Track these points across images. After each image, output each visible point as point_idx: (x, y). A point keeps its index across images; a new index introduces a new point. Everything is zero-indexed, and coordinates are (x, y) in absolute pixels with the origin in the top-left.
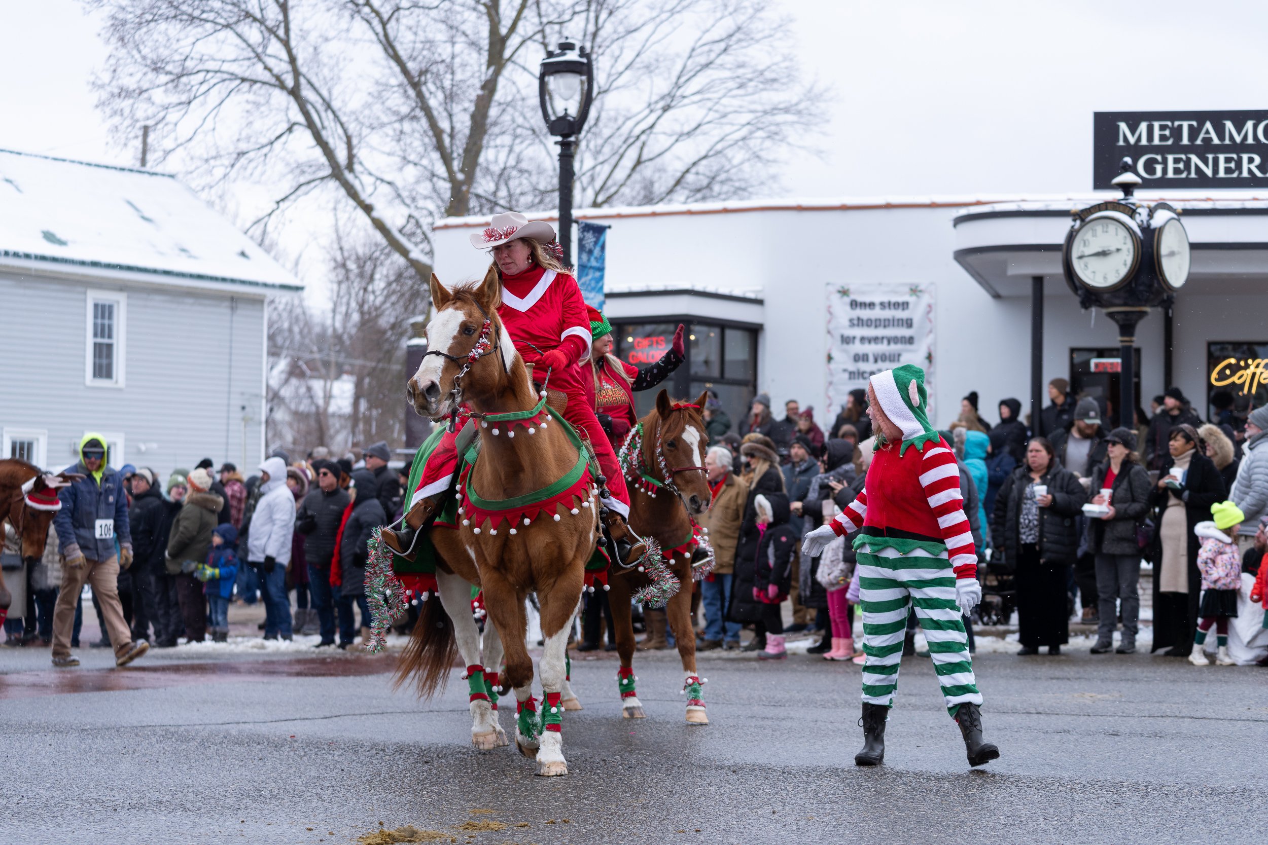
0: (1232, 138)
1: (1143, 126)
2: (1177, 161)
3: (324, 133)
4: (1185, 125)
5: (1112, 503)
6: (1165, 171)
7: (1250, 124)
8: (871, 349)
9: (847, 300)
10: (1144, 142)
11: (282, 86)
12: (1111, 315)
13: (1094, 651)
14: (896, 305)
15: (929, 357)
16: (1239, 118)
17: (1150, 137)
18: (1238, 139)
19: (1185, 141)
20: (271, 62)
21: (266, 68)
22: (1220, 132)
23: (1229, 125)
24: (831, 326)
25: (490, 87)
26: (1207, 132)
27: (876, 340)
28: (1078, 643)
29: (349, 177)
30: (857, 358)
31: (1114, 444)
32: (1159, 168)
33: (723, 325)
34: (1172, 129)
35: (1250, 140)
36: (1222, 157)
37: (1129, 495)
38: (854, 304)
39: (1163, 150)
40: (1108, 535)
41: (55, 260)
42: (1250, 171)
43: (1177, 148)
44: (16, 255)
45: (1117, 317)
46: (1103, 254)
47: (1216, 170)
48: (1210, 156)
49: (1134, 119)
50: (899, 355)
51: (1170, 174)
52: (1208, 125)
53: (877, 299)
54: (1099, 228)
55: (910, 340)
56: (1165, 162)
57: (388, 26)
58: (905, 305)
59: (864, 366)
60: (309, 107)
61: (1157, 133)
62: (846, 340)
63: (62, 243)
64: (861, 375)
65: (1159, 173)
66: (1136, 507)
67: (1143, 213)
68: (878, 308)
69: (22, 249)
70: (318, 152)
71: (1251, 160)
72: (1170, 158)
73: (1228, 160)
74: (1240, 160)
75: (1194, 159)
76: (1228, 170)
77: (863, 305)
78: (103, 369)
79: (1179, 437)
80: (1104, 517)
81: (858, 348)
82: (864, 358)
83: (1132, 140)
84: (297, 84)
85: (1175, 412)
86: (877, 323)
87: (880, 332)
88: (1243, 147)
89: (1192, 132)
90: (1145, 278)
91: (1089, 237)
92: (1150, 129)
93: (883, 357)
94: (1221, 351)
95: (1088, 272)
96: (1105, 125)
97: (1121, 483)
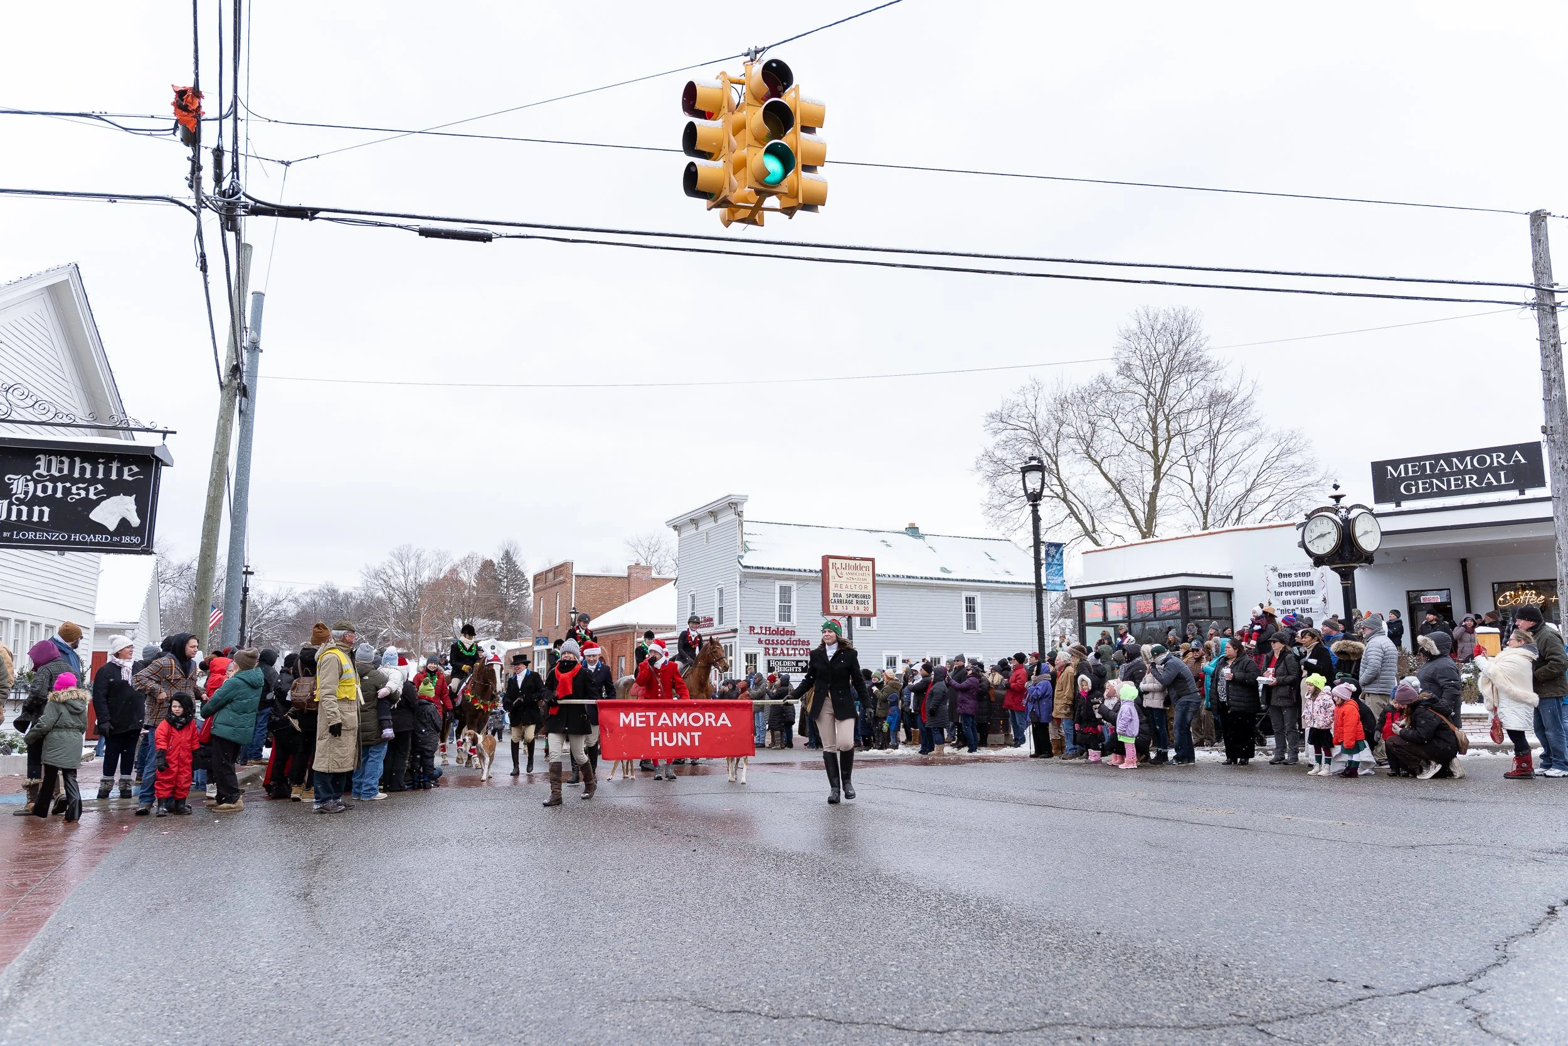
0: (1457, 467)
1: (1402, 466)
2: (1423, 483)
3: (1080, 516)
4: (1427, 463)
5: (1275, 676)
6: (1417, 489)
7: (1468, 458)
8: (1291, 598)
9: (1277, 574)
10: (1403, 475)
11: (1058, 497)
12: (1332, 569)
13: (1272, 763)
14: (1303, 574)
15: (1324, 600)
16: (1461, 456)
17: (1406, 472)
18: (1462, 468)
19: (1428, 472)
20: (1053, 488)
21: (1052, 490)
22: (1450, 465)
23: (1455, 460)
24: (1269, 588)
25: (1156, 488)
26: (1442, 465)
27: (1294, 593)
28: (1259, 757)
29: (1094, 535)
30: (1284, 603)
32: (1414, 488)
33: (1209, 590)
34: (1419, 467)
35: (1469, 467)
36: (1452, 479)
37: (1285, 671)
38: (1280, 575)
39: (1415, 479)
40: (1274, 695)
41: (944, 579)
42: (1471, 484)
43: (1423, 476)
44: (926, 578)
45: (1340, 570)
46: (1322, 536)
47: (1449, 485)
48: (1445, 479)
49: (1395, 463)
50: (1307, 600)
51: (1421, 491)
52: (1442, 461)
53: (1293, 573)
54: (1318, 522)
55: (1313, 592)
56: (1417, 484)
57: (1102, 465)
58: (1308, 574)
59: (1288, 607)
60: (1073, 506)
61: (1410, 469)
62: (1277, 594)
63: (949, 572)
65: (1414, 491)
66: (1290, 678)
67: (1343, 511)
68: (1293, 576)
69: (928, 576)
70: (1078, 525)
71: (1471, 479)
72: (1420, 482)
73: (1455, 480)
74: (1464, 479)
75: (1435, 481)
76: (1456, 485)
77: (1286, 575)
78: (971, 625)
79: (1310, 636)
80: (1270, 684)
81: (1285, 597)
82: (1289, 602)
83: (1396, 475)
84: (1065, 495)
86: (1294, 584)
87: (1296, 589)
88: (1465, 472)
89: (1432, 467)
90: (1347, 548)
91: (1313, 527)
92: (1406, 469)
93: (1299, 602)
94: (1501, 587)
95: (1315, 547)
96: (1379, 468)
97: (1280, 664)
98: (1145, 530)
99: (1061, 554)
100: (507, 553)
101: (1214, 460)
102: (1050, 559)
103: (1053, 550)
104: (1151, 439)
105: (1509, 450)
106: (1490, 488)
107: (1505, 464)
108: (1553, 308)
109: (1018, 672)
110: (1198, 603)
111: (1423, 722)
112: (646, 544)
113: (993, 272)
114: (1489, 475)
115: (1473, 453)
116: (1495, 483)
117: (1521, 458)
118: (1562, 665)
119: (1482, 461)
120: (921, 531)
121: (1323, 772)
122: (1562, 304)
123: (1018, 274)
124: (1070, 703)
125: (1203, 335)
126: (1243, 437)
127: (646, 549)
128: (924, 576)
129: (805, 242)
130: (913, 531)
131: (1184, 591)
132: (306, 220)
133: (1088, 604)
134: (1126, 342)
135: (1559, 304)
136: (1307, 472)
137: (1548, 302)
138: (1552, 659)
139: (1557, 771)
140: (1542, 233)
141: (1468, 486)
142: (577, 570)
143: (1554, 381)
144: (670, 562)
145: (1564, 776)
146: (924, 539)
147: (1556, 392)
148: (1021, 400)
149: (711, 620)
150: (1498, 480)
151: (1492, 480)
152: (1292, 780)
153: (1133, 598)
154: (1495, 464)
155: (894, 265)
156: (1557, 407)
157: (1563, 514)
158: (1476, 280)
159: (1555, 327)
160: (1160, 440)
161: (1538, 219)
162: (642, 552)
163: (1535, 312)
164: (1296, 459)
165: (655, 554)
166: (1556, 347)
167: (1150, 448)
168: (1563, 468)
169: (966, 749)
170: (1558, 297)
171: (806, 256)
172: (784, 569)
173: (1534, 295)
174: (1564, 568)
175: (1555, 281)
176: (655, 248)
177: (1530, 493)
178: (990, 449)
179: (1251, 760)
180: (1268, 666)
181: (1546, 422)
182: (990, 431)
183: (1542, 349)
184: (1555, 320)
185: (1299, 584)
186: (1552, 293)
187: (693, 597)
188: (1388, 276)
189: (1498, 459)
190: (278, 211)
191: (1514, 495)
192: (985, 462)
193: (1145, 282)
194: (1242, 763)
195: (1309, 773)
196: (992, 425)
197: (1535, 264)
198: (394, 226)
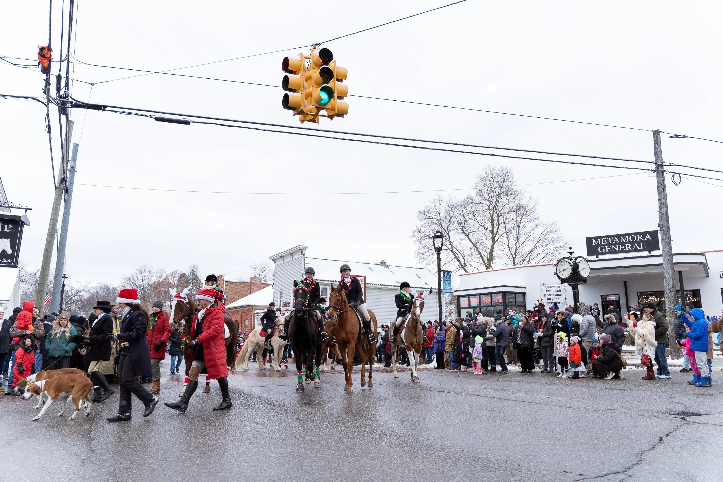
0: (622, 240)
1: (599, 240)
2: (608, 247)
3: (459, 259)
4: (610, 238)
5: (543, 332)
6: (606, 250)
7: (627, 237)
8: (551, 297)
9: (545, 286)
10: (599, 243)
11: (449, 250)
12: (569, 285)
13: (542, 372)
14: (557, 287)
15: (566, 299)
16: (624, 236)
17: (601, 242)
18: (624, 241)
19: (610, 242)
20: (447, 245)
22: (619, 239)
23: (621, 238)
24: (542, 292)
25: (493, 247)
26: (616, 240)
27: (552, 295)
29: (465, 267)
30: (548, 299)
31: (543, 317)
32: (604, 250)
33: (515, 293)
34: (606, 240)
35: (628, 241)
36: (620, 246)
37: (547, 330)
38: (547, 287)
39: (605, 245)
40: (542, 341)
42: (628, 248)
43: (608, 244)
44: (389, 286)
45: (572, 285)
46: (565, 270)
47: (619, 249)
48: (617, 246)
49: (596, 238)
50: (558, 298)
51: (607, 251)
52: (616, 238)
53: (552, 286)
54: (563, 264)
55: (561, 295)
56: (605, 248)
57: (469, 236)
58: (559, 287)
60: (456, 254)
61: (602, 241)
62: (545, 295)
64: (549, 303)
65: (604, 251)
66: (549, 333)
67: (574, 259)
68: (552, 288)
69: (390, 284)
71: (628, 246)
72: (607, 247)
73: (622, 246)
74: (625, 246)
75: (613, 246)
76: (622, 249)
77: (549, 287)
79: (560, 314)
80: (541, 336)
81: (548, 297)
82: (550, 299)
83: (596, 244)
84: (452, 249)
85: (613, 309)
86: (552, 291)
87: (553, 293)
88: (626, 243)
89: (612, 240)
90: (575, 275)
91: (561, 266)
92: (601, 241)
93: (555, 299)
94: (641, 294)
95: (561, 275)
96: (589, 240)
97: (545, 327)
98: (488, 266)
99: (450, 276)
100: (193, 270)
101: (518, 235)
102: (445, 278)
103: (446, 274)
104: (491, 224)
105: (644, 234)
106: (636, 250)
107: (642, 240)
108: (663, 172)
109: (430, 330)
110: (510, 299)
111: (607, 354)
112: (260, 267)
113: (422, 148)
114: (636, 244)
115: (629, 235)
116: (638, 248)
117: (649, 237)
118: (666, 328)
119: (633, 238)
120: (387, 264)
121: (564, 376)
122: (667, 171)
123: (433, 149)
124: (453, 344)
125: (514, 179)
126: (531, 225)
127: (260, 270)
128: (388, 284)
129: (336, 131)
130: (383, 264)
131: (504, 293)
132: (101, 111)
133: (462, 299)
134: (481, 181)
135: (665, 171)
136: (558, 241)
137: (661, 170)
138: (662, 326)
139: (665, 376)
140: (658, 140)
141: (627, 249)
142: (226, 279)
143: (663, 204)
144: (271, 276)
145: (667, 378)
146: (388, 268)
147: (664, 209)
148: (433, 205)
149: (289, 303)
150: (640, 247)
151: (637, 247)
152: (551, 380)
153: (482, 296)
154: (639, 240)
155: (377, 143)
156: (664, 216)
157: (667, 262)
158: (631, 159)
159: (664, 180)
160: (495, 225)
161: (657, 133)
162: (257, 271)
163: (655, 174)
164: (553, 235)
165: (264, 272)
166: (664, 189)
167: (490, 228)
168: (667, 242)
169: (406, 365)
170: (665, 168)
171: (337, 137)
172: (324, 280)
173: (655, 167)
174: (667, 286)
175: (664, 161)
176: (267, 130)
177: (653, 253)
178: (419, 227)
179: (533, 370)
180: (540, 328)
181: (660, 222)
182: (419, 219)
183: (658, 190)
184: (664, 178)
185: (555, 291)
186: (662, 166)
187: (281, 292)
188: (593, 156)
189: (640, 238)
190: (87, 106)
191: (646, 253)
192: (417, 233)
193: (489, 155)
194: (529, 372)
195: (558, 376)
196: (420, 216)
197: (655, 153)
198: (143, 115)
